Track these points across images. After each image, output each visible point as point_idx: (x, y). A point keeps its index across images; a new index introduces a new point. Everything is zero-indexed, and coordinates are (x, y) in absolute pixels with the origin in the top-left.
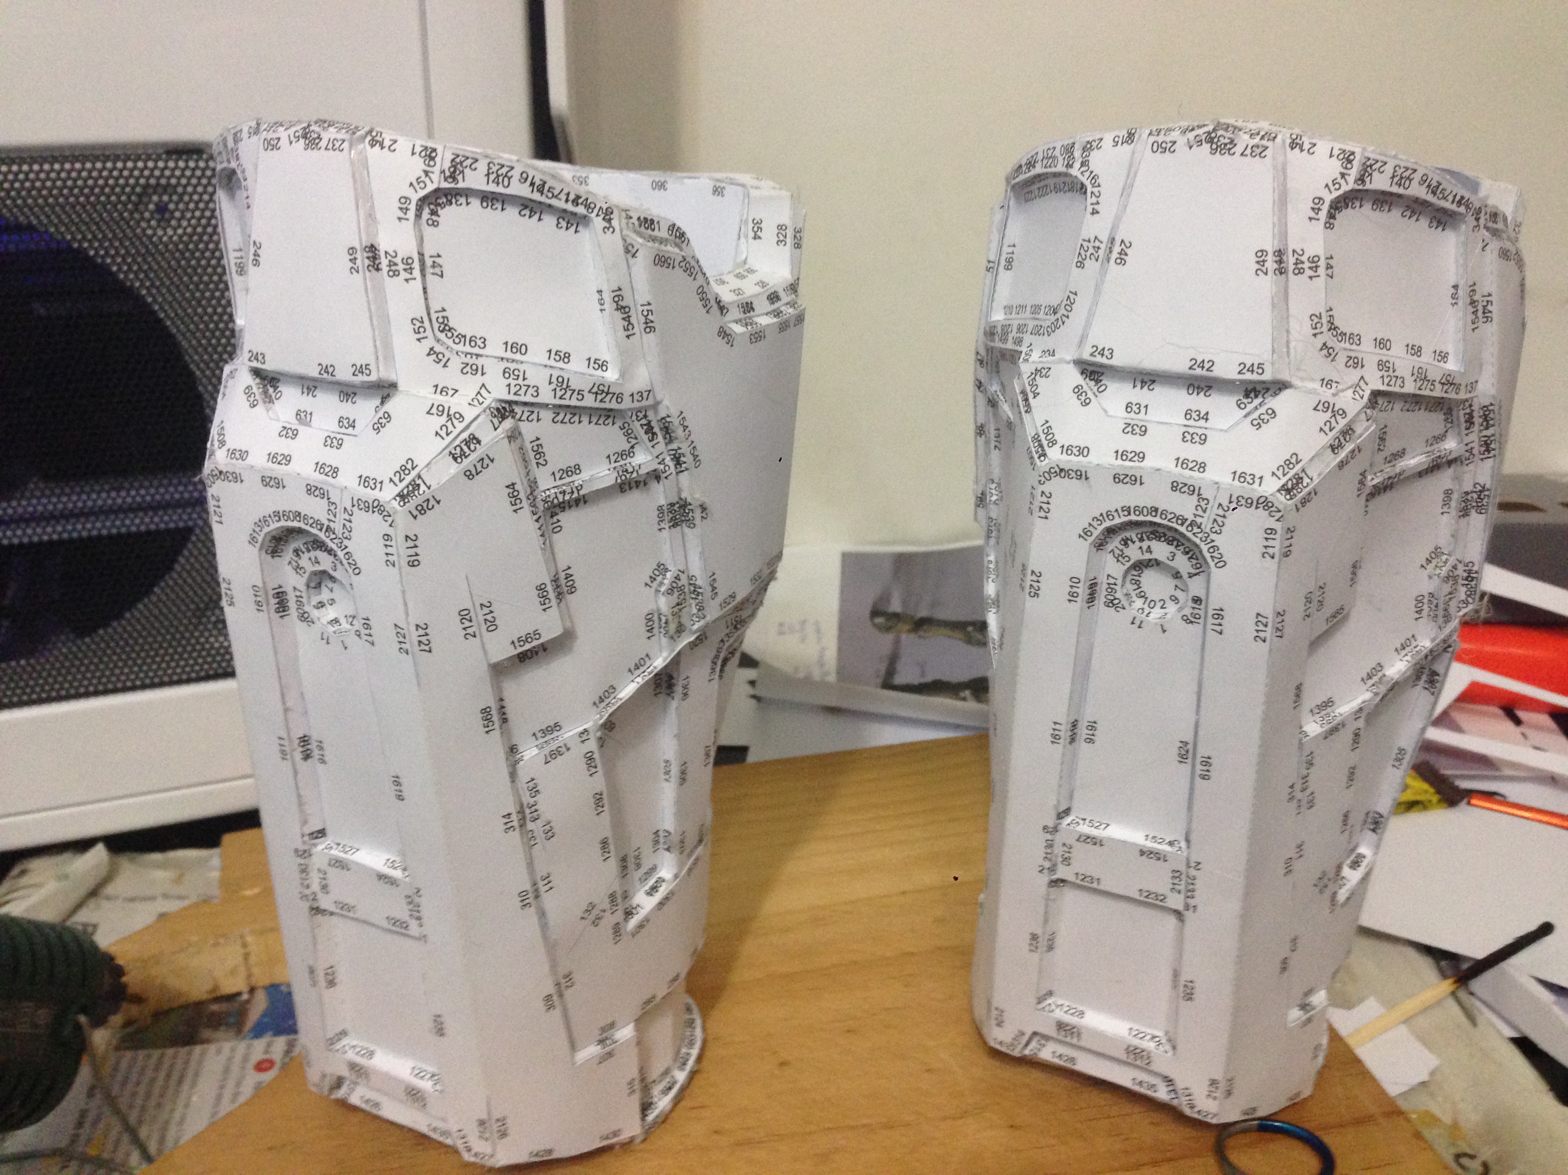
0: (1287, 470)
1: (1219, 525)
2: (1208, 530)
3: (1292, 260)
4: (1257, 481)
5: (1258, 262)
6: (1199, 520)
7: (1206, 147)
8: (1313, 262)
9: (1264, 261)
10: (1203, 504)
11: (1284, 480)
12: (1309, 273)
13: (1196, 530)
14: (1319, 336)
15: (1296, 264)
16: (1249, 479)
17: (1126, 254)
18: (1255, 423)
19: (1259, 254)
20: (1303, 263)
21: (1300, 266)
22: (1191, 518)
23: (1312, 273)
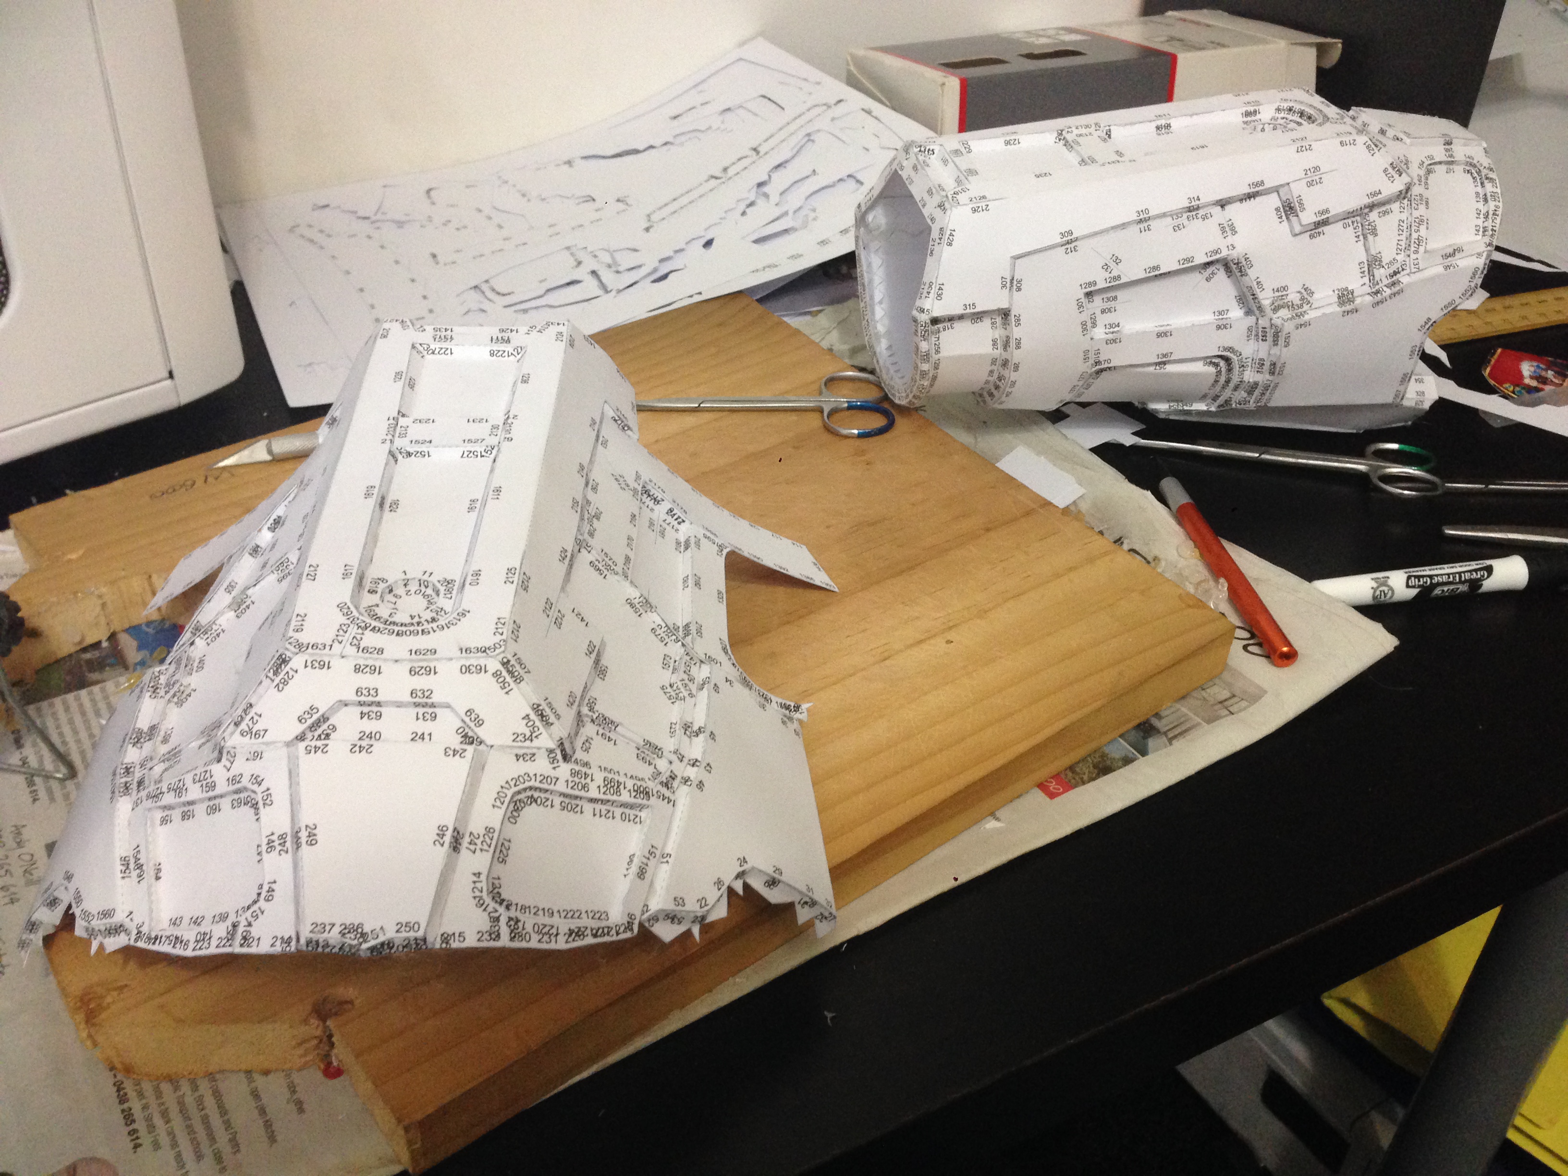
0: (286, 677)
1: (343, 629)
2: (352, 626)
3: (288, 844)
4: (309, 664)
5: (315, 835)
6: (360, 631)
7: (367, 929)
8: (271, 847)
9: (309, 836)
10: (355, 641)
11: (287, 669)
12: (274, 838)
13: (363, 625)
14: (265, 789)
15: (285, 842)
16: (317, 665)
17: (438, 835)
18: (315, 711)
19: (314, 842)
20: (280, 844)
21: (282, 841)
22: (367, 632)
23: (272, 838)
